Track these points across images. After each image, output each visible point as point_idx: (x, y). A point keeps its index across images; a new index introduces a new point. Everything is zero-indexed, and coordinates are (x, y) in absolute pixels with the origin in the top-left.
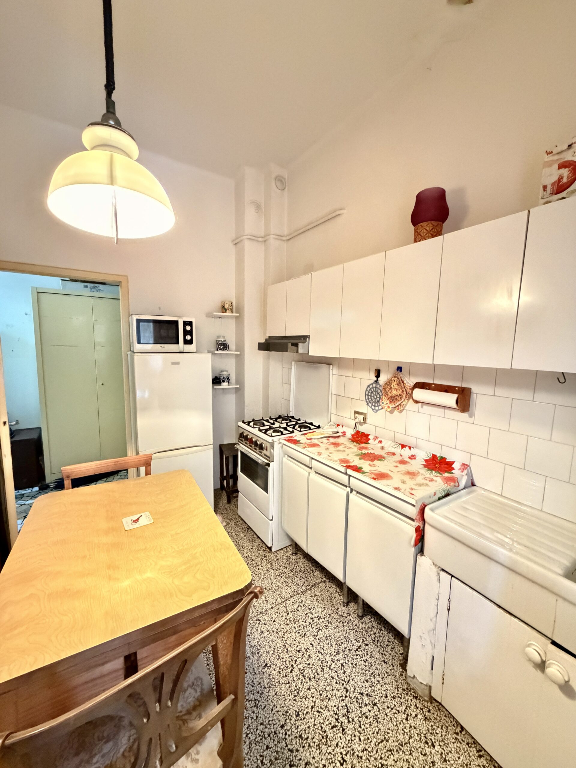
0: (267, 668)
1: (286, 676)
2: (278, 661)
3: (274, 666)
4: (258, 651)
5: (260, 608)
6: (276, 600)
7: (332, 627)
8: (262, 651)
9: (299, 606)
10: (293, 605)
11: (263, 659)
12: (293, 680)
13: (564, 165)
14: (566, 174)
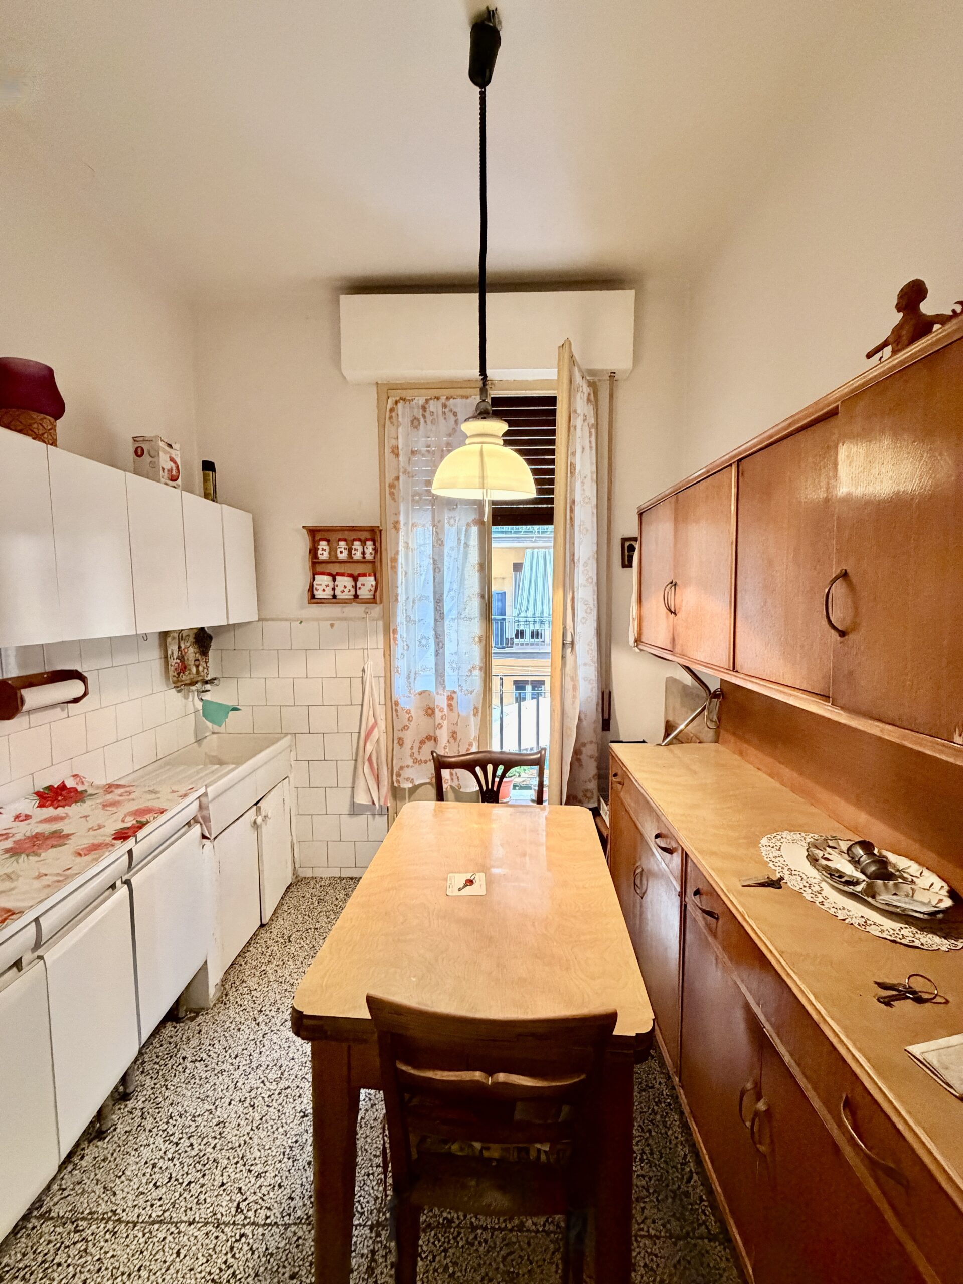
13: (172, 460)
14: (174, 468)
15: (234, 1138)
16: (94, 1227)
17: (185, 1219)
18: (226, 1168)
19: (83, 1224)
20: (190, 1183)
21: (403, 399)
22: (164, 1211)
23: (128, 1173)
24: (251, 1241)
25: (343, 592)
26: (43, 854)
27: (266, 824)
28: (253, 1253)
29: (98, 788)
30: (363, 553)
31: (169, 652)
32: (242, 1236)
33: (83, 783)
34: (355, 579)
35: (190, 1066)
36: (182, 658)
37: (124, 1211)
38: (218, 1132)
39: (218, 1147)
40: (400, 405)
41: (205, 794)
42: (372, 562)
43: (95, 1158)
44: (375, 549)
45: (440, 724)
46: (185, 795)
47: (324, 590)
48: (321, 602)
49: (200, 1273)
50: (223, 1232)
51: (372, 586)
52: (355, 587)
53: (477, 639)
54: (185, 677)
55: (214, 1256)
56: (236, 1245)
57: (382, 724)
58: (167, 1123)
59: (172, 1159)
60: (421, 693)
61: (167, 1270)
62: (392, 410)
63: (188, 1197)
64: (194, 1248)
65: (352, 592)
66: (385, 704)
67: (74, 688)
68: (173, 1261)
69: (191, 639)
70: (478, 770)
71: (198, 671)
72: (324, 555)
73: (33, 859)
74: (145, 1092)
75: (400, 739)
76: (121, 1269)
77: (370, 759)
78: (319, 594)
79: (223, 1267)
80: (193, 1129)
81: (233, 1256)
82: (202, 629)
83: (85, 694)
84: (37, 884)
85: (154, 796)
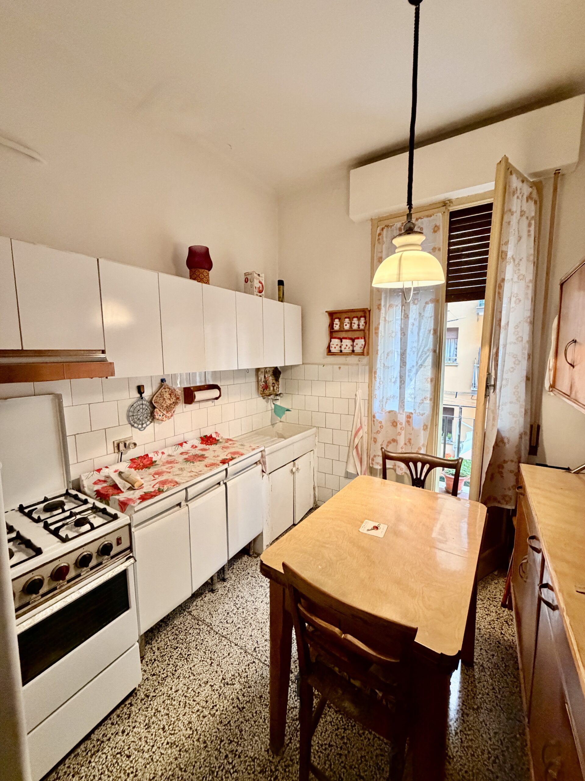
13: (260, 282)
14: (261, 286)
15: (260, 618)
16: (203, 626)
17: (235, 642)
18: (254, 629)
19: (200, 623)
20: (239, 628)
21: (387, 226)
22: (228, 634)
23: (219, 611)
24: (257, 667)
25: (345, 348)
26: (195, 463)
27: (298, 472)
28: (256, 672)
29: (224, 439)
30: (359, 325)
31: (260, 378)
32: (254, 662)
33: (219, 436)
34: (353, 341)
35: (250, 578)
36: (266, 382)
37: (214, 626)
38: (254, 612)
39: (253, 619)
40: (385, 230)
41: (264, 450)
42: (364, 330)
43: (209, 599)
44: (366, 323)
45: (399, 432)
46: (254, 449)
47: (335, 348)
48: (334, 354)
49: (235, 667)
50: (247, 655)
51: (362, 345)
52: (353, 346)
53: (429, 380)
54: (267, 392)
55: (241, 664)
56: (251, 664)
57: (365, 428)
58: (236, 598)
59: (235, 614)
60: (390, 412)
61: (224, 658)
62: (380, 234)
63: (237, 633)
64: (235, 656)
65: (351, 348)
66: (368, 416)
67: (215, 393)
68: (227, 656)
69: (271, 373)
70: (411, 464)
71: (274, 389)
72: (337, 327)
73: (192, 464)
74: (231, 581)
75: (374, 438)
76: (209, 648)
77: (357, 447)
78: (333, 350)
79: (244, 670)
80: (245, 605)
81: (249, 668)
82: (276, 368)
83: (220, 396)
84: (189, 474)
85: (242, 447)
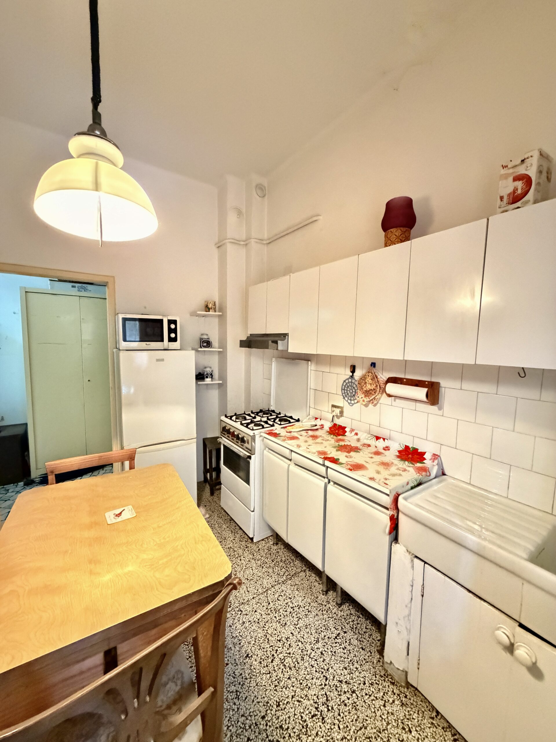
0: (248, 658)
1: (267, 666)
2: (259, 652)
3: (255, 656)
4: (240, 642)
5: (242, 598)
6: (258, 590)
7: (311, 615)
8: (243, 642)
9: (279, 596)
10: (273, 595)
11: (244, 650)
12: (274, 670)
13: (519, 178)
14: (521, 186)
